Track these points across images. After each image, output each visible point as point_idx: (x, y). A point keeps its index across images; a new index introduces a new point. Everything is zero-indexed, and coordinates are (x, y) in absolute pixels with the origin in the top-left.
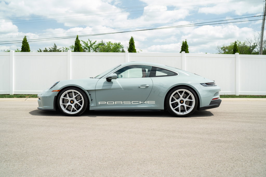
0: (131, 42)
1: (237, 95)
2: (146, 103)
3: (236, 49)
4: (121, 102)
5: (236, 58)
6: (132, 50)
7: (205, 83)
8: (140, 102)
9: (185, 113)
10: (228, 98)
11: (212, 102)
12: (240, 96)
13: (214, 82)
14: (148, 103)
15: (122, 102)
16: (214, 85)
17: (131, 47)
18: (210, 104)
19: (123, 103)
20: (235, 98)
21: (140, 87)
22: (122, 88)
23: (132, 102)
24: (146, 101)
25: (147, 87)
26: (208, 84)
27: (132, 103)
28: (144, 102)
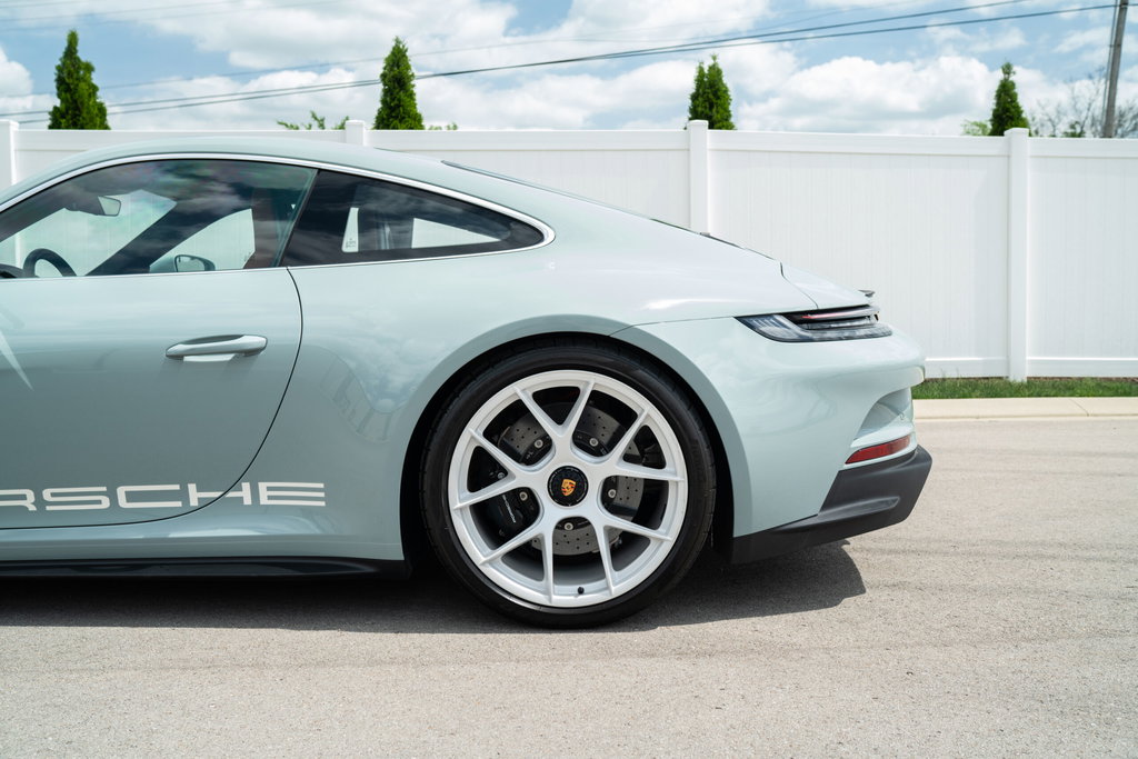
0: (391, 70)
1: (1019, 380)
2: (248, 501)
3: (1007, 110)
4: (23, 497)
5: (1009, 157)
6: (396, 117)
7: (788, 315)
8: (192, 488)
9: (594, 594)
10: (964, 397)
11: (845, 487)
12: (1038, 387)
13: (863, 300)
14: (264, 501)
15: (30, 494)
16: (862, 332)
17: (393, 100)
18: (828, 504)
19: (40, 502)
20: (1005, 397)
21: (179, 357)
22: (15, 364)
23: (121, 491)
24: (246, 486)
25: (251, 353)
26: (812, 323)
27: (123, 502)
28: (231, 494)
